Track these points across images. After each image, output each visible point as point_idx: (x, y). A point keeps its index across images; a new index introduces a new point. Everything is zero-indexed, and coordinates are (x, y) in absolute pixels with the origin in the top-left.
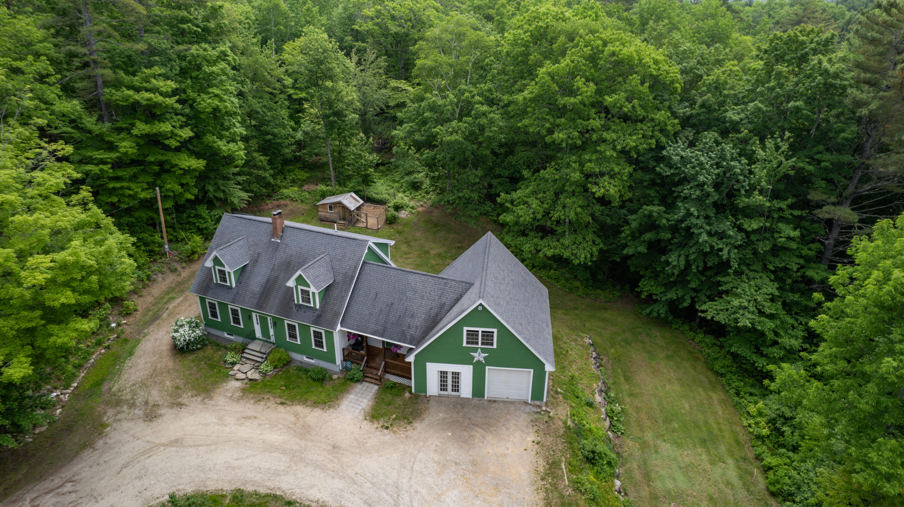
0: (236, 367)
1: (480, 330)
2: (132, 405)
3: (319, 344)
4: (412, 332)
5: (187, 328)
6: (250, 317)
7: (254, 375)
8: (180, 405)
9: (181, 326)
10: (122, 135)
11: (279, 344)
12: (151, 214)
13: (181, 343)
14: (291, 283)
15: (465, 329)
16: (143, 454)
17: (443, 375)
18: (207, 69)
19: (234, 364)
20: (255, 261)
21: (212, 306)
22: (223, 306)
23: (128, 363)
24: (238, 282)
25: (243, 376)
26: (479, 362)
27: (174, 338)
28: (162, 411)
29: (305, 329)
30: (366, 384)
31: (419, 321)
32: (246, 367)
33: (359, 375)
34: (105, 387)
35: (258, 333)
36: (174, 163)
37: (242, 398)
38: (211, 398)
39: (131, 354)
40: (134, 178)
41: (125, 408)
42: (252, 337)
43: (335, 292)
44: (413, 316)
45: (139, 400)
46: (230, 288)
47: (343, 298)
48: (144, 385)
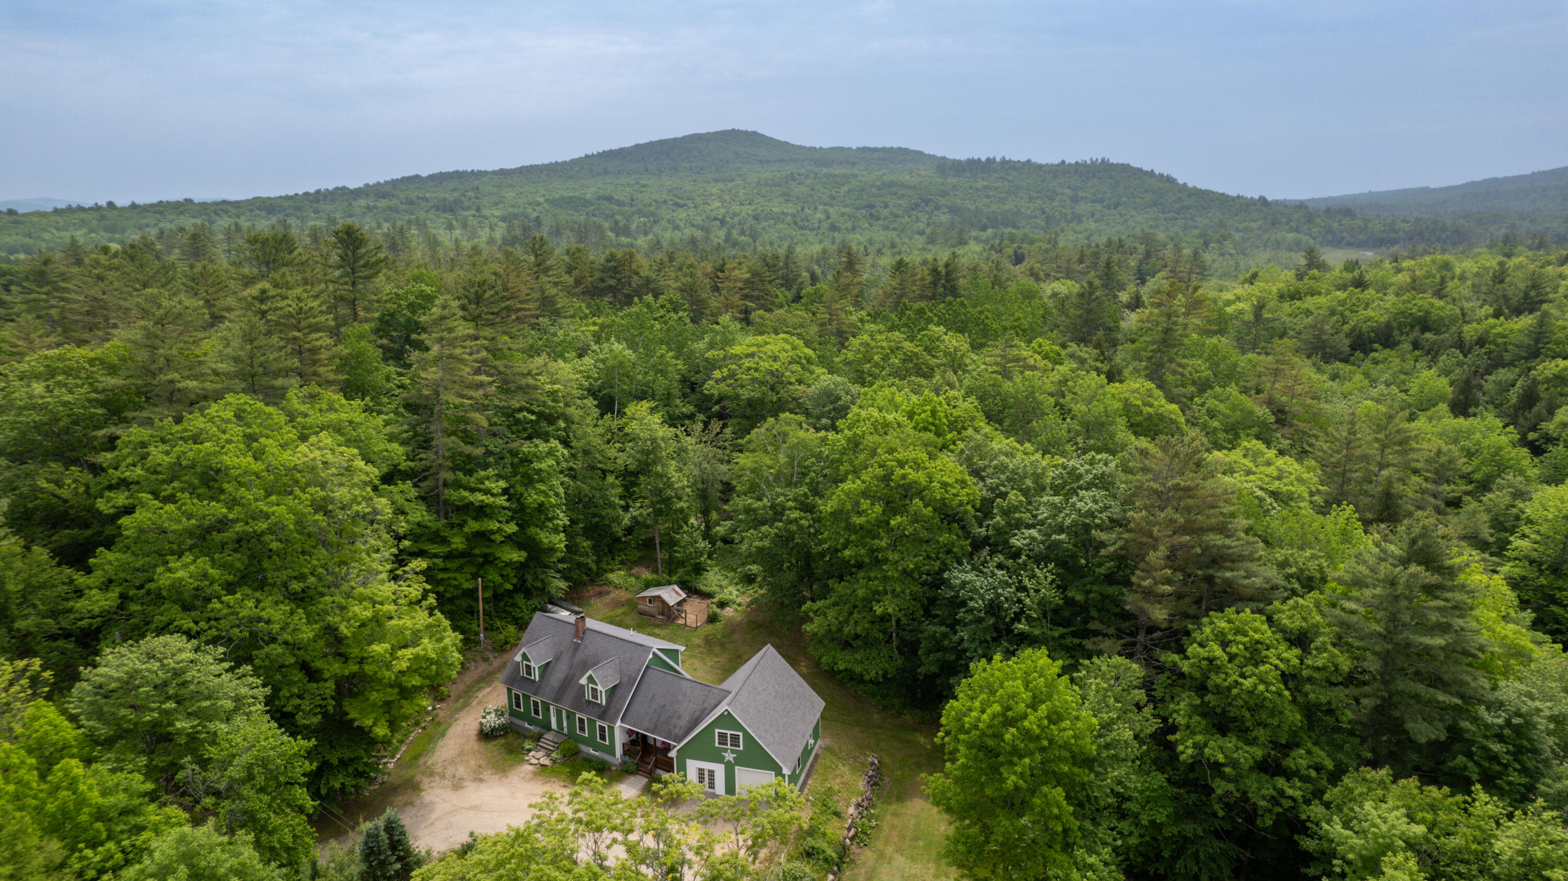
0: (532, 754)
1: (729, 732)
2: (443, 777)
3: (603, 737)
4: (677, 731)
5: (493, 715)
6: (548, 709)
7: (545, 761)
8: (481, 780)
9: (489, 713)
10: (455, 530)
11: (571, 736)
12: (471, 603)
13: (487, 729)
14: (583, 681)
15: (717, 731)
16: (450, 813)
17: (701, 772)
18: (536, 465)
19: (529, 750)
20: (557, 658)
21: (517, 697)
22: (527, 698)
23: (441, 743)
24: (541, 676)
25: (535, 761)
26: (729, 761)
27: (481, 724)
28: (466, 784)
29: (592, 723)
30: (638, 777)
31: (683, 722)
32: (540, 754)
33: (633, 768)
34: (421, 761)
35: (554, 725)
36: (498, 555)
37: (532, 779)
38: (507, 777)
39: (443, 735)
40: (460, 569)
41: (437, 778)
42: (548, 728)
43: (619, 692)
44: (679, 717)
45: (449, 773)
46: (534, 681)
47: (625, 698)
48: (452, 762)
